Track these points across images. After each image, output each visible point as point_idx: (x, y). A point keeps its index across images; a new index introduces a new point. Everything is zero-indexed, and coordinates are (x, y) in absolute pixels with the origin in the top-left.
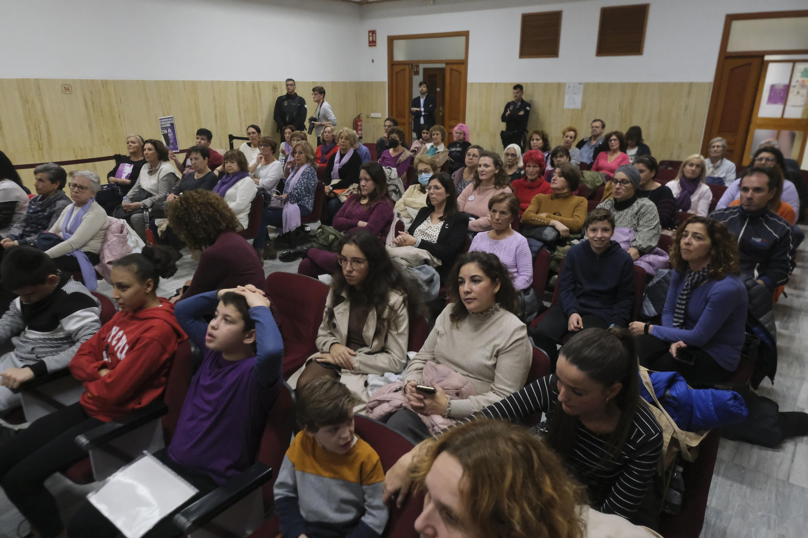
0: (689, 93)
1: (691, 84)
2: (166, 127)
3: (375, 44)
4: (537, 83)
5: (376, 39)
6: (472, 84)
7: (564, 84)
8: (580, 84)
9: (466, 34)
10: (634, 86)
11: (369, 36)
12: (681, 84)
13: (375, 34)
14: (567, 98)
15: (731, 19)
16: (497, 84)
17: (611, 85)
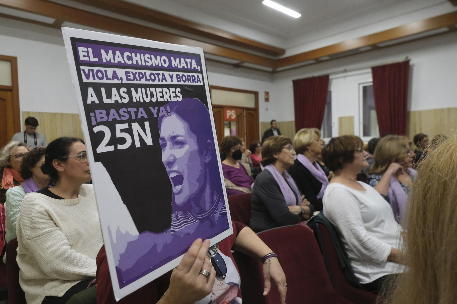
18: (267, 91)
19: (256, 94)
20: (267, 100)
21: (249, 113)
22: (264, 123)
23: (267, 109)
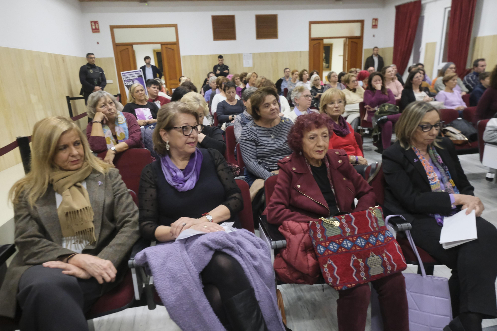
0: (301, 56)
1: (301, 52)
2: (131, 79)
3: (98, 31)
4: (227, 54)
5: (98, 27)
6: (184, 56)
7: (242, 54)
8: (250, 54)
9: (175, 26)
10: (277, 54)
11: (92, 25)
12: (297, 52)
13: (98, 24)
14: (244, 61)
15: (311, 23)
16: (201, 56)
17: (266, 54)
18: (375, 17)
19: (362, 22)
20: (375, 26)
21: (352, 42)
22: (367, 50)
23: (374, 36)
